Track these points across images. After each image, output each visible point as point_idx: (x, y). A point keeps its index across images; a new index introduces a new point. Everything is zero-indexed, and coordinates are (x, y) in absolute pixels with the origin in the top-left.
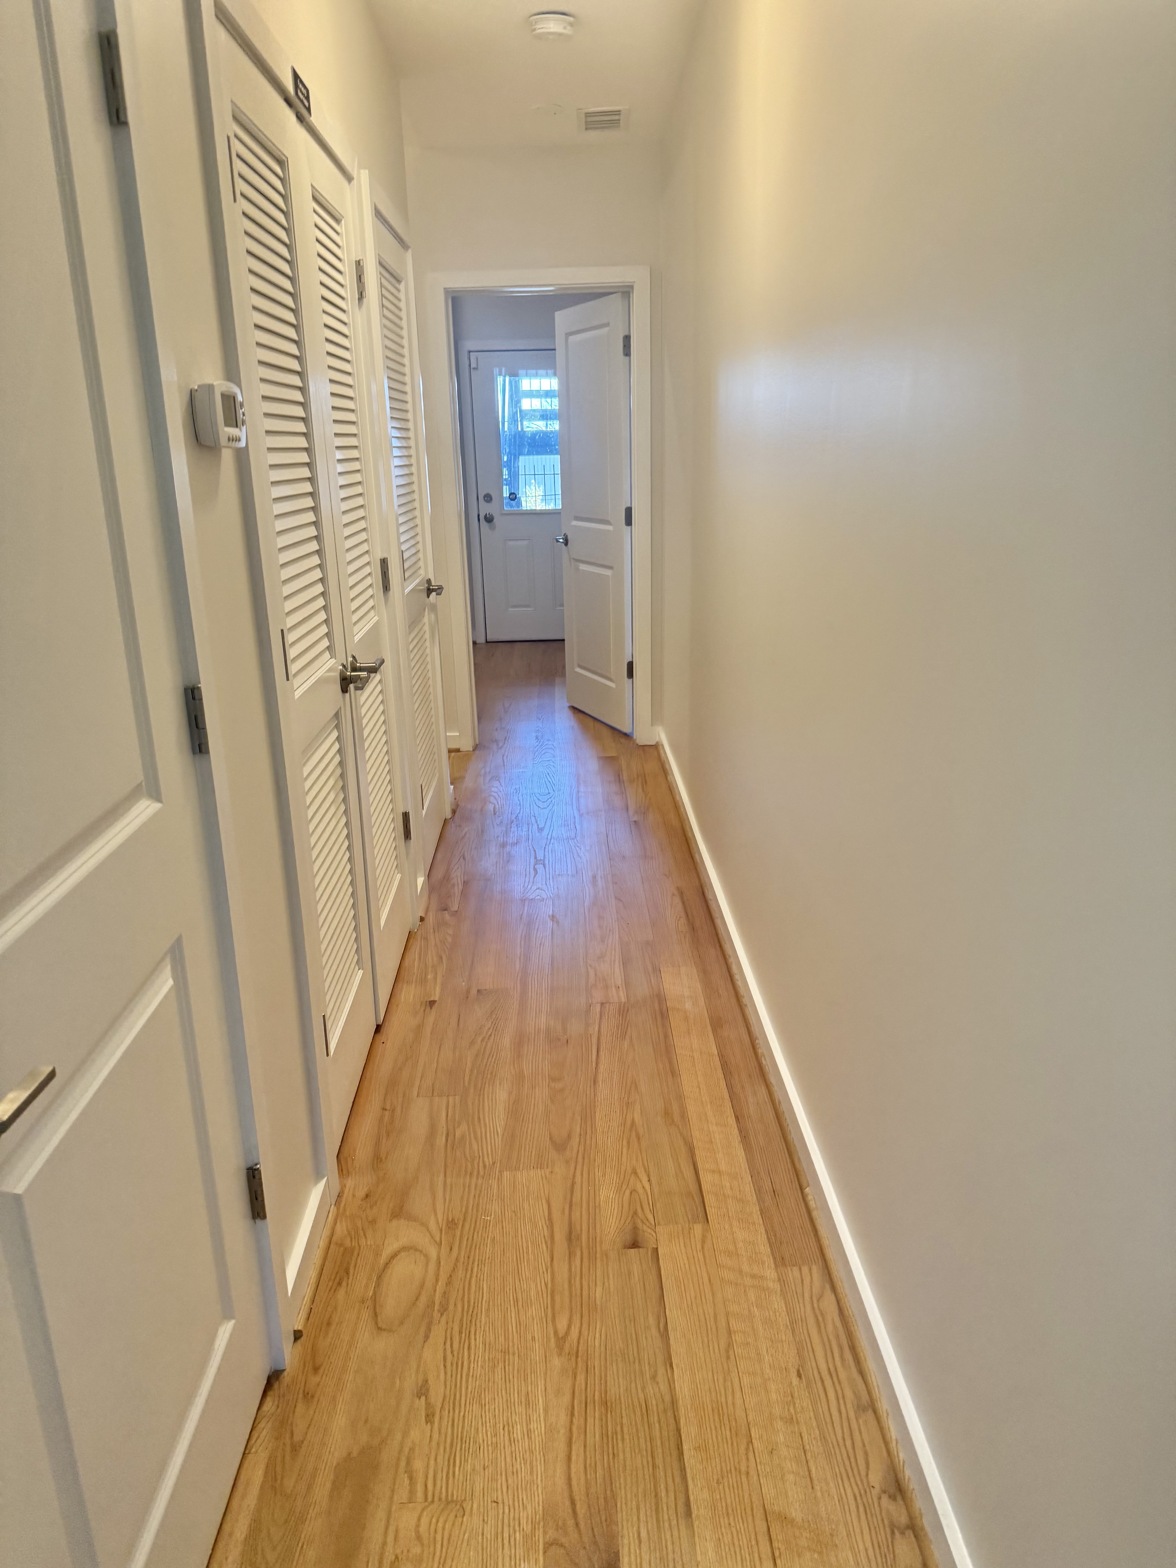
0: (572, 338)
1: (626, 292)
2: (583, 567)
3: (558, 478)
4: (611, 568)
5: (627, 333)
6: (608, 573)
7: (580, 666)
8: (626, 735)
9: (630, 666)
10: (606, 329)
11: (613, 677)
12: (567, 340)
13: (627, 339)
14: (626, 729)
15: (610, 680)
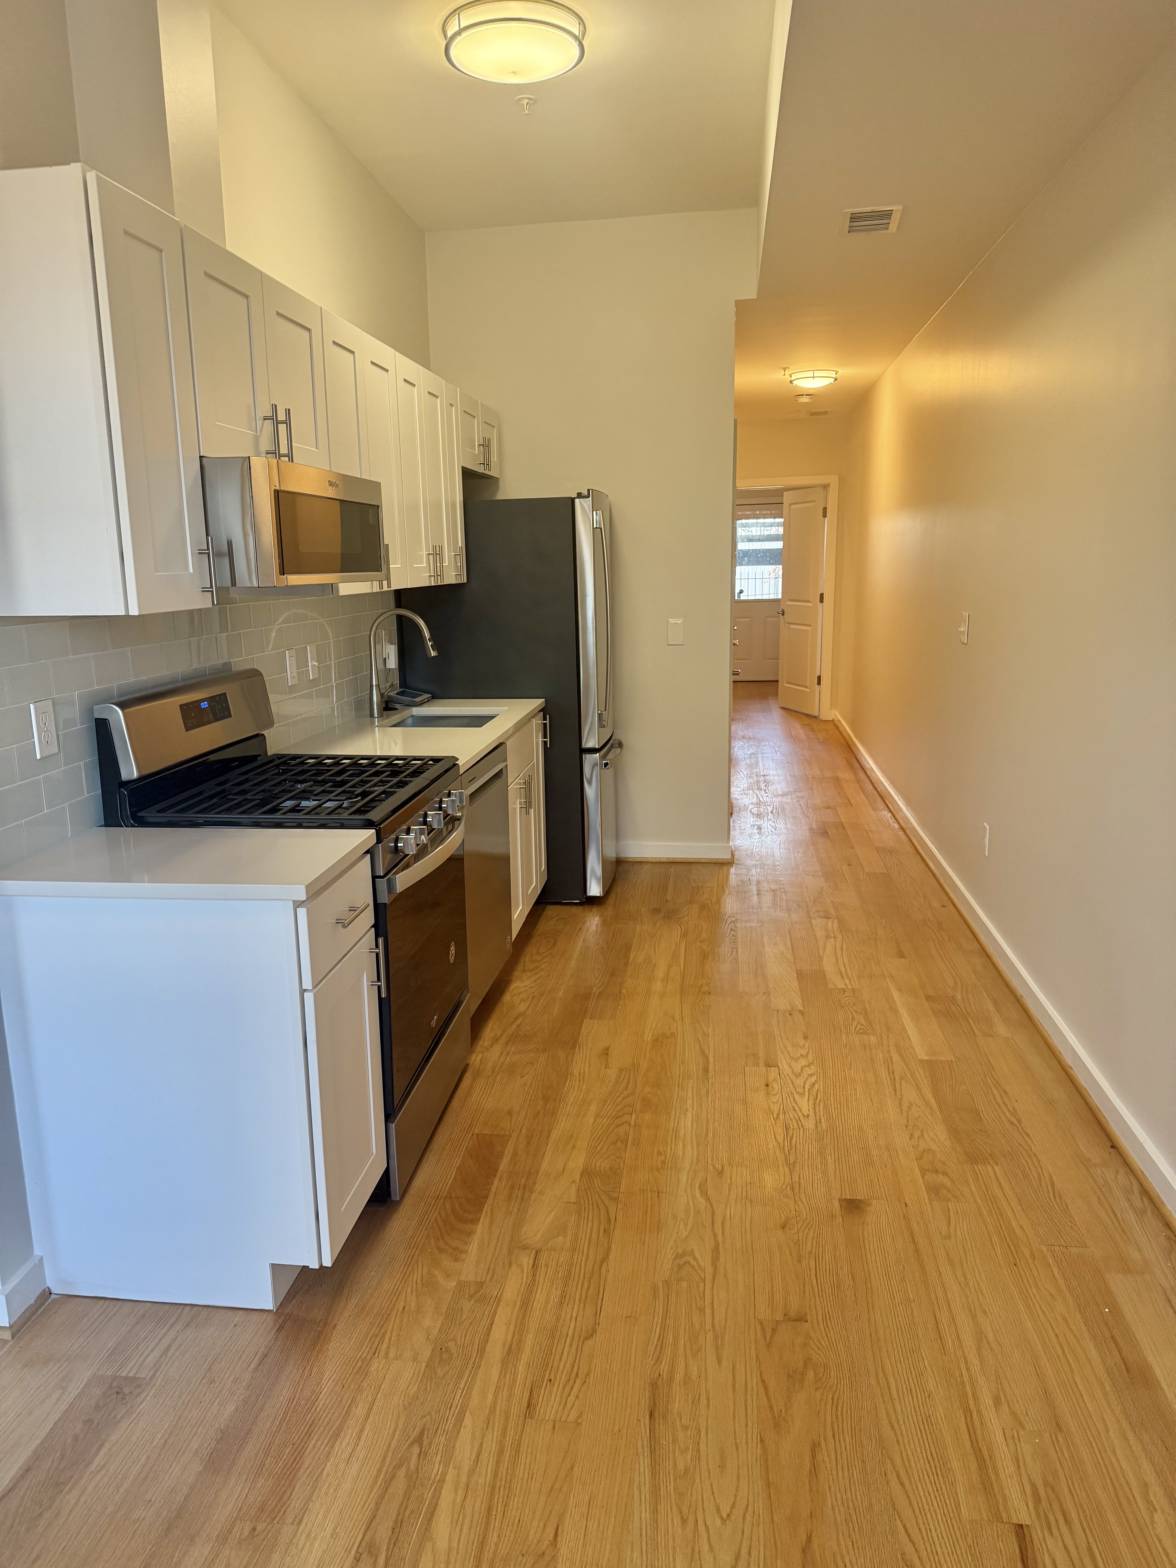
0: (793, 507)
1: (826, 487)
2: (792, 626)
3: (780, 580)
4: (810, 626)
5: (825, 506)
6: (808, 628)
7: (788, 683)
8: (815, 717)
9: (819, 678)
10: (813, 504)
11: (808, 685)
12: (790, 507)
13: (825, 509)
14: (816, 714)
15: (807, 687)
